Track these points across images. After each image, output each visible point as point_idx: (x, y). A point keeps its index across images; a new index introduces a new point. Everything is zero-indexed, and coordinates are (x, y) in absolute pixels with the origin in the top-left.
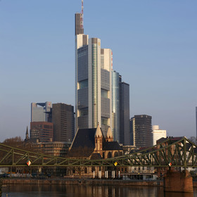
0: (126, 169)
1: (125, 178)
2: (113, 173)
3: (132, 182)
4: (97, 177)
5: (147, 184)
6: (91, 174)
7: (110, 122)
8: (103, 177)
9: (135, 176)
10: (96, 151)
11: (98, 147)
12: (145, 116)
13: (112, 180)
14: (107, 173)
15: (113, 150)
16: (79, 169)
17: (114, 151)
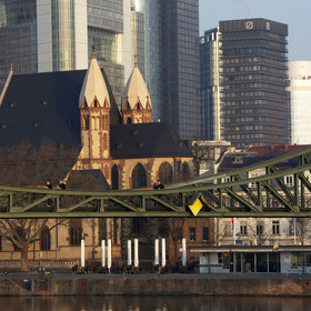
0: (207, 232)
1: (209, 265)
2: (161, 247)
3: (238, 282)
4: (94, 265)
5: (299, 289)
6: (68, 252)
7: (123, 50)
8: (120, 266)
9: (249, 256)
10: (88, 161)
11: (95, 145)
12: (259, 22)
13: (156, 276)
14: (133, 246)
15: (151, 155)
16: (20, 233)
17: (158, 162)
